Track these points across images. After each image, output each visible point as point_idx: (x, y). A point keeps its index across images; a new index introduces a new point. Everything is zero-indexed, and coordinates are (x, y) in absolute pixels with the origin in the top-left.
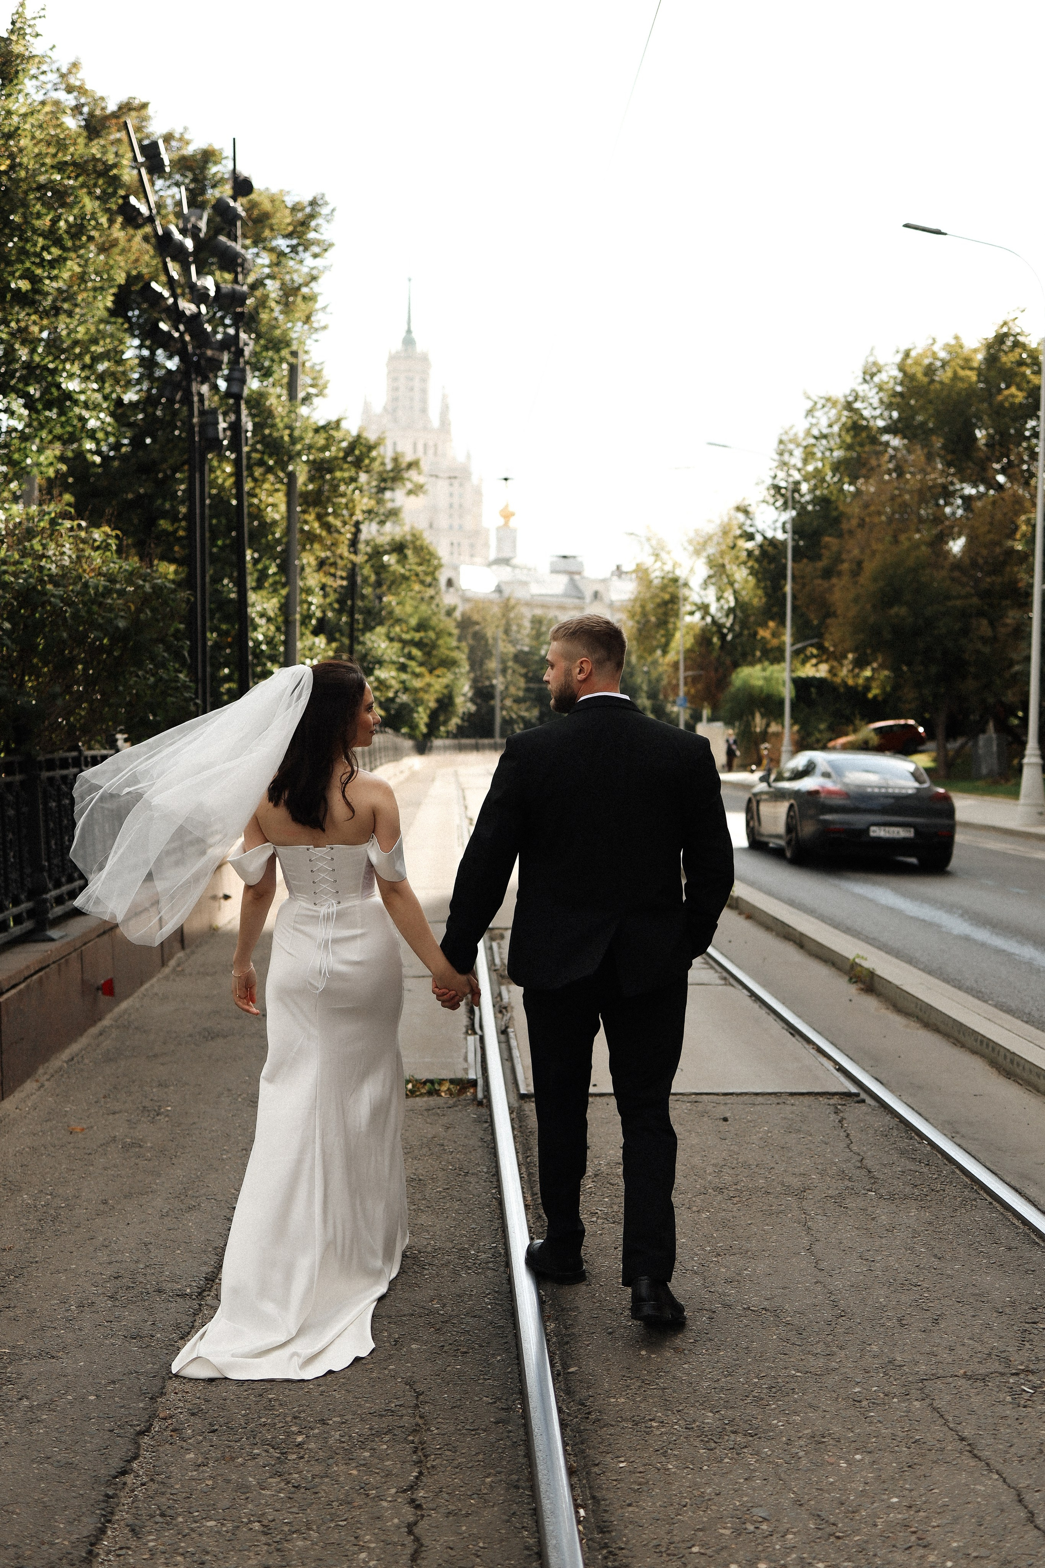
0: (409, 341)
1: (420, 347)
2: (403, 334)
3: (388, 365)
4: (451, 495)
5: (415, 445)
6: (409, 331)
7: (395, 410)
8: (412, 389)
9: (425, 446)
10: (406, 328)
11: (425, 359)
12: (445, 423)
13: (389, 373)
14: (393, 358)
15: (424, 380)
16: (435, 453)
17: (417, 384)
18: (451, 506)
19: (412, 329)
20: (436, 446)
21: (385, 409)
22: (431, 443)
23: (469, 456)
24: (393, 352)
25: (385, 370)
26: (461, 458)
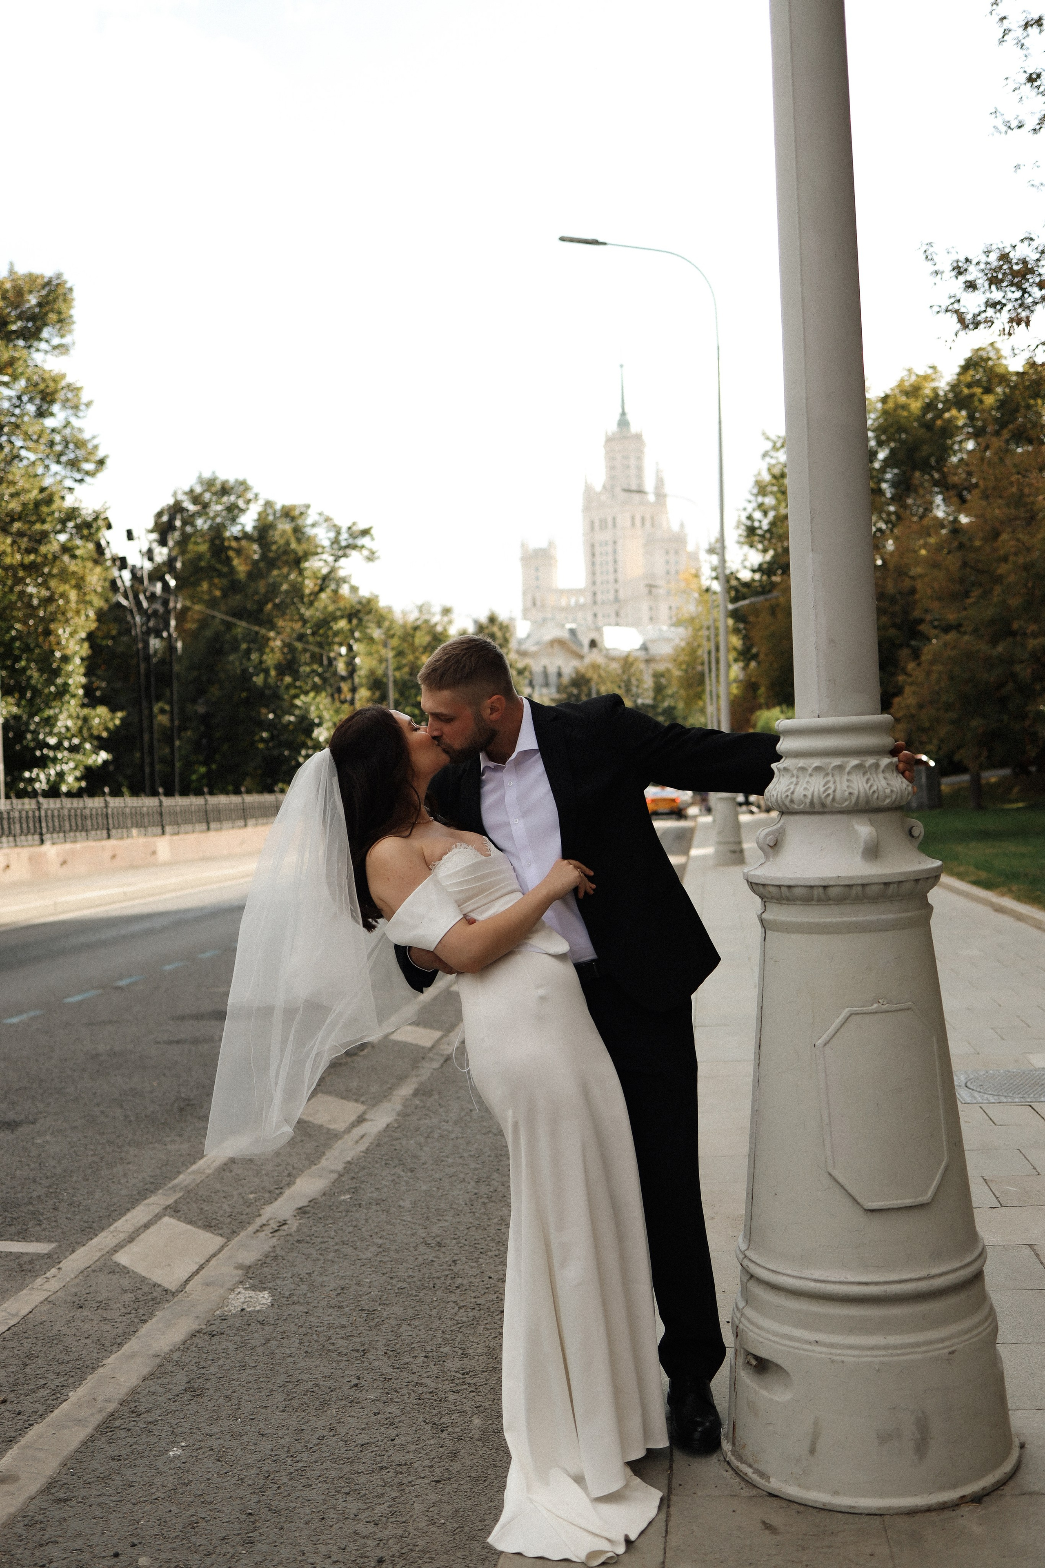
0: (623, 423)
1: (634, 429)
2: (617, 417)
3: (605, 446)
4: (667, 562)
5: (633, 518)
6: (623, 414)
7: (613, 487)
8: (628, 467)
9: (643, 519)
10: (620, 411)
11: (638, 437)
12: (660, 496)
13: (607, 453)
14: (609, 440)
15: (639, 458)
16: (653, 525)
17: (633, 462)
18: (668, 573)
19: (626, 410)
20: (652, 518)
21: (604, 487)
22: (648, 516)
23: (682, 526)
24: (610, 434)
25: (603, 452)
26: (675, 528)
